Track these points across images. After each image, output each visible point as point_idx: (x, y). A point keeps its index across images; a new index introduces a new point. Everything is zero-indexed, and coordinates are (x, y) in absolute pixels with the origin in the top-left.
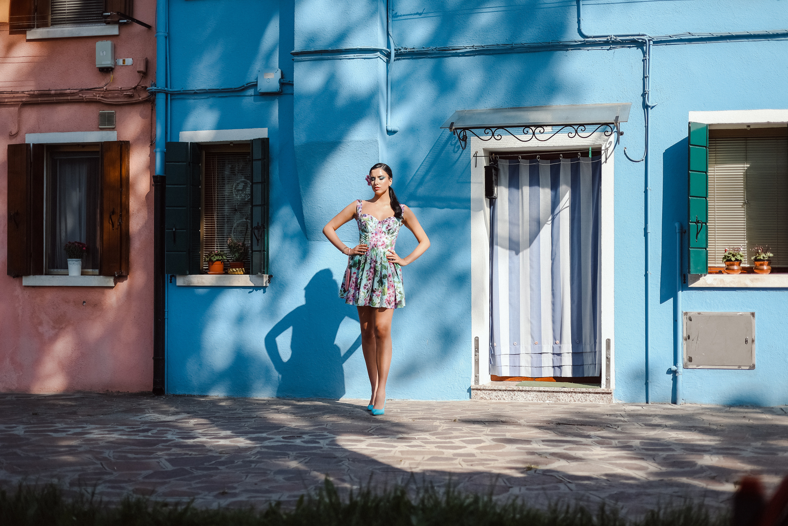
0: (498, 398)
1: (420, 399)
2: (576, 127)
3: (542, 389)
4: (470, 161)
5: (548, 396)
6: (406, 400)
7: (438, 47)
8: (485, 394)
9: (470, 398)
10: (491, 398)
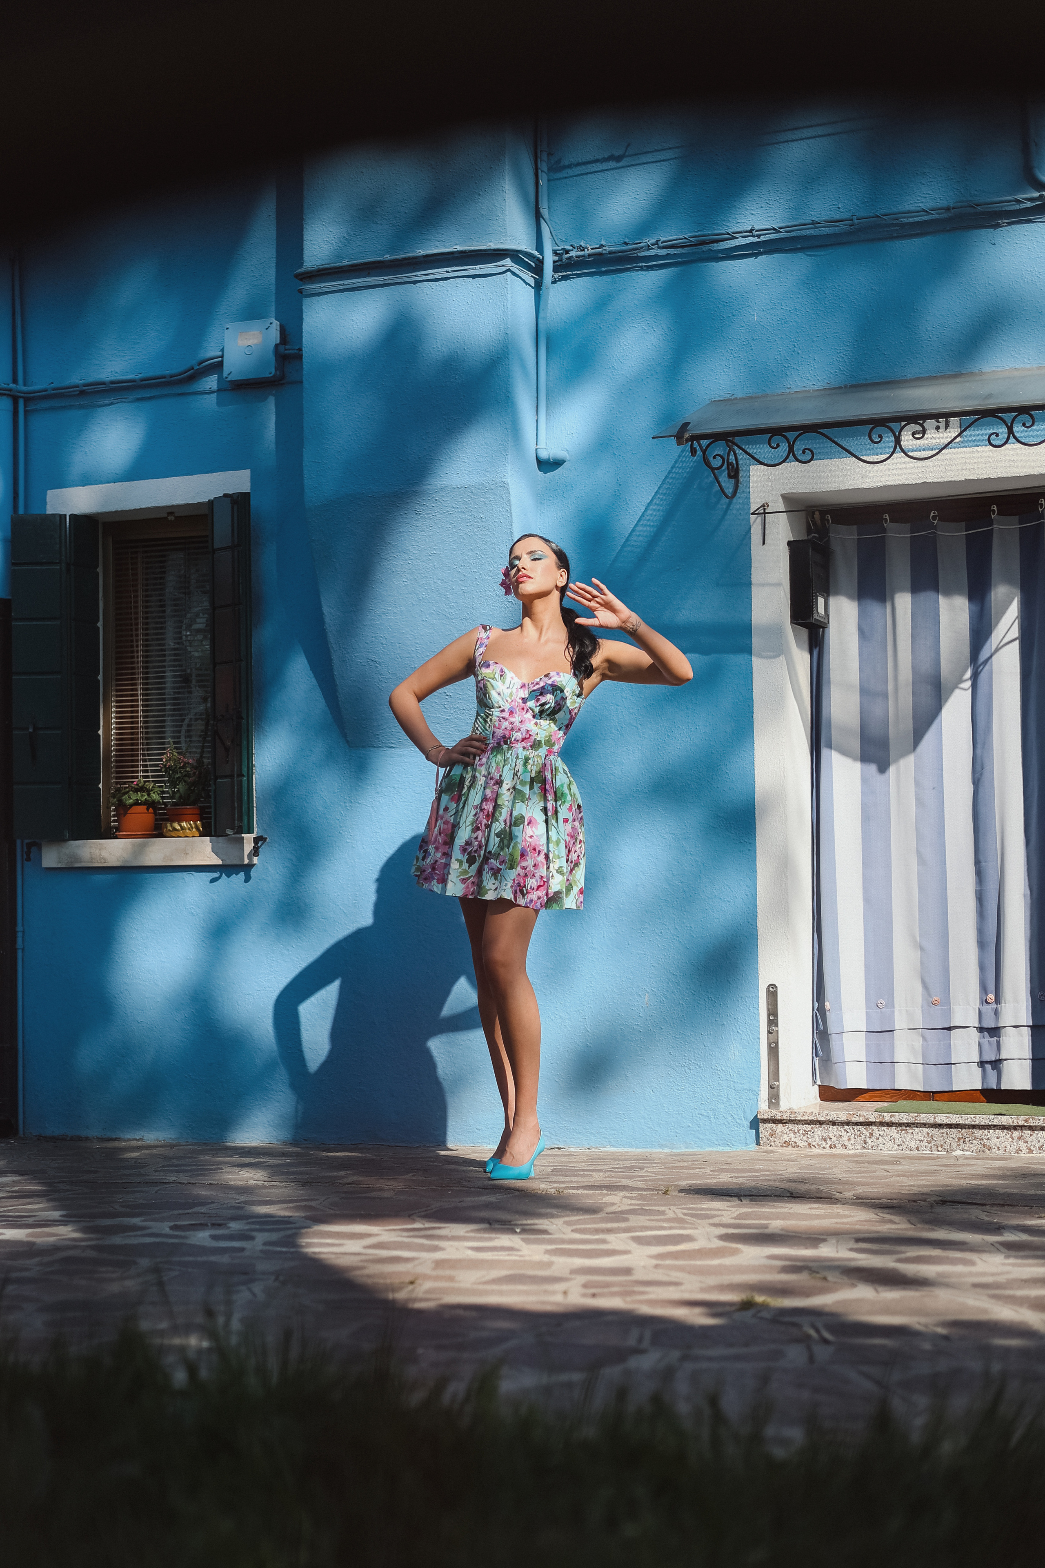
0: (829, 1143)
1: (631, 1146)
2: (1009, 417)
3: (942, 1119)
4: (750, 529)
5: (959, 1139)
6: (596, 1148)
7: (663, 239)
8: (795, 1133)
9: (758, 1143)
10: (809, 1144)
